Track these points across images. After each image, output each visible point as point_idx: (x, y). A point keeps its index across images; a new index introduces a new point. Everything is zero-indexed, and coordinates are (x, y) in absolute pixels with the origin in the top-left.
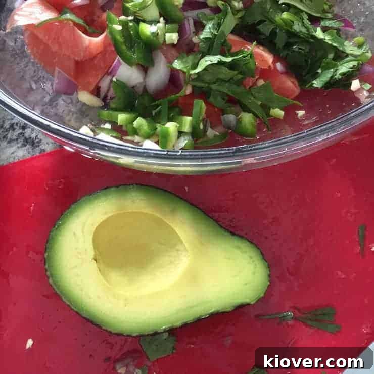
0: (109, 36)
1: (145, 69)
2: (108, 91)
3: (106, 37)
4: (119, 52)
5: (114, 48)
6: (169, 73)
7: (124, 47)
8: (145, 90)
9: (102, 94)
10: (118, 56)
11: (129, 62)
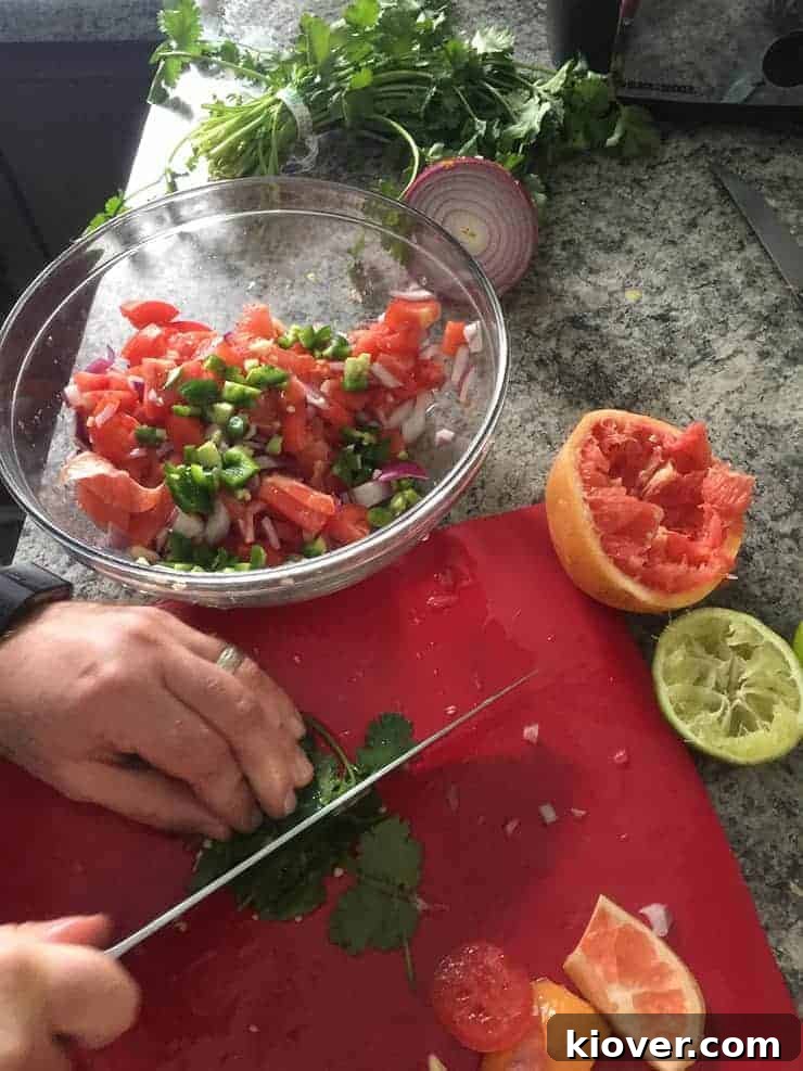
0: (167, 487)
1: (204, 517)
2: (166, 542)
3: (164, 488)
4: (178, 502)
5: (172, 498)
6: (229, 523)
7: (181, 496)
8: (204, 539)
9: (159, 548)
10: (177, 507)
11: (187, 511)
